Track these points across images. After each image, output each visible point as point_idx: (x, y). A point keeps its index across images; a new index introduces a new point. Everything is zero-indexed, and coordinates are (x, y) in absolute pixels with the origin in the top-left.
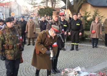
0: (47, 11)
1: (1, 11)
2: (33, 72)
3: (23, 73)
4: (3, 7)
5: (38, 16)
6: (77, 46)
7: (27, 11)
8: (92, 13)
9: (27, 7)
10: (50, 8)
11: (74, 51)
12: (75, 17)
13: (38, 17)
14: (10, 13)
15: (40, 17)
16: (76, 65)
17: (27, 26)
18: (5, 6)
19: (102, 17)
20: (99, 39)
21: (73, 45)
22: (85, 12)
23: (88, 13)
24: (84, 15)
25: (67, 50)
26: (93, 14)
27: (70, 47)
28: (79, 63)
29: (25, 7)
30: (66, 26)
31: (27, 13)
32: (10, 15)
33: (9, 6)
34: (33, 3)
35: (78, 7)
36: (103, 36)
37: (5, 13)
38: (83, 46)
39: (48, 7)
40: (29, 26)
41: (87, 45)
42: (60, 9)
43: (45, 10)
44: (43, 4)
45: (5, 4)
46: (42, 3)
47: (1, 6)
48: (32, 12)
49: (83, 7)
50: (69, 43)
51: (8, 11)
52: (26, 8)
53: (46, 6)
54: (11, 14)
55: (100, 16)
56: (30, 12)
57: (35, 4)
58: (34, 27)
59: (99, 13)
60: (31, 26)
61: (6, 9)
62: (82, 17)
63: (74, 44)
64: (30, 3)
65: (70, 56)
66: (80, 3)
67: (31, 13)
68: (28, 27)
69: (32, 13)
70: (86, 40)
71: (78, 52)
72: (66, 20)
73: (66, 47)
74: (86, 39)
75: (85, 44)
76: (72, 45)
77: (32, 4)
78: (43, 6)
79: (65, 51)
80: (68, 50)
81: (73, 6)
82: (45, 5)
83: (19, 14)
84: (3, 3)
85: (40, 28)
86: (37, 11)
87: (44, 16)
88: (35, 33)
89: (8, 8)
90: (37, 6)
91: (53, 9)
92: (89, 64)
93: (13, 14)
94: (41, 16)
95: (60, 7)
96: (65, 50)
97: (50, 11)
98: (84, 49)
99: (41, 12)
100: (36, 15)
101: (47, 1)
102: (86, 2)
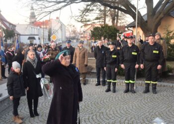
0: (105, 31)
1: (38, 34)
4: (41, 27)
5: (90, 39)
6: (155, 86)
7: (74, 32)
9: (74, 26)
10: (109, 27)
11: (150, 95)
12: (150, 40)
13: (90, 41)
14: (49, 36)
15: (93, 41)
17: (74, 55)
18: (42, 26)
21: (148, 85)
22: (167, 31)
23: (172, 33)
24: (166, 36)
25: (138, 93)
27: (144, 88)
29: (72, 26)
30: (136, 54)
31: (74, 35)
32: (49, 39)
33: (48, 26)
34: (84, 20)
35: (155, 23)
37: (43, 37)
38: (164, 86)
39: (106, 26)
40: (78, 55)
41: (171, 85)
42: (126, 27)
43: (101, 30)
44: (98, 21)
45: (43, 23)
46: (97, 19)
47: (38, 26)
48: (82, 34)
49: (163, 23)
50: (140, 82)
51: (46, 34)
52: (73, 28)
53: (103, 23)
54: (51, 38)
56: (79, 34)
57: (86, 21)
58: (86, 57)
60: (81, 54)
61: (44, 30)
62: (161, 39)
63: (149, 82)
65: (144, 102)
66: (157, 17)
67: (80, 36)
68: (76, 56)
69: (82, 36)
70: (170, 76)
71: (156, 95)
72: (136, 44)
73: (136, 87)
74: (170, 74)
75: (168, 82)
76: (146, 83)
77: (81, 21)
78: (98, 23)
79: (135, 94)
80: (140, 92)
81: (147, 22)
82: (102, 22)
83: (62, 37)
84: (40, 22)
86: (90, 32)
88: (86, 65)
89: (46, 28)
90: (89, 25)
91: (115, 28)
93: (54, 37)
94: (95, 39)
95: (125, 24)
96: (135, 92)
97: (110, 30)
98: (167, 91)
99: (96, 33)
100: (88, 38)
101: (105, 15)
102: (168, 15)
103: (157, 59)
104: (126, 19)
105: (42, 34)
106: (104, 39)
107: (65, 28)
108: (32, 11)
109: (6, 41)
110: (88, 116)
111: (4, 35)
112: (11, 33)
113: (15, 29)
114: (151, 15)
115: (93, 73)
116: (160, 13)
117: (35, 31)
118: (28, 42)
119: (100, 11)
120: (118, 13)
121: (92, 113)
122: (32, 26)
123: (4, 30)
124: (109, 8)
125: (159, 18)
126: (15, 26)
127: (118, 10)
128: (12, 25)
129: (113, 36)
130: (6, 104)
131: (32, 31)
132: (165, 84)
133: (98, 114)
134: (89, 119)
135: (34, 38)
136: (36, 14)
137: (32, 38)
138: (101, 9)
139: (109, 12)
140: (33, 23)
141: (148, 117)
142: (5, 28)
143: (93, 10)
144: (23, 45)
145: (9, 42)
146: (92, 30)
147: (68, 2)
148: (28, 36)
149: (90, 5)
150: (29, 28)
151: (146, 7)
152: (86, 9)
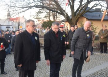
1: (12, 25)
2: (37, 76)
4: (13, 21)
5: (42, 28)
10: (52, 21)
12: (72, 29)
13: (42, 29)
14: (18, 26)
15: (43, 29)
18: (14, 21)
19: (96, 28)
20: (94, 47)
22: (82, 24)
30: (65, 36)
32: (18, 28)
34: (38, 17)
35: (76, 20)
36: (96, 44)
37: (15, 27)
39: (50, 21)
42: (61, 22)
43: (48, 23)
44: (46, 18)
45: (15, 19)
46: (45, 17)
47: (12, 20)
49: (80, 20)
51: (17, 25)
53: (49, 19)
55: (94, 28)
57: (39, 18)
59: (93, 25)
64: (35, 17)
65: (69, 62)
66: (77, 17)
72: (65, 31)
77: (36, 18)
78: (46, 19)
81: (71, 19)
84: (13, 18)
85: (43, 39)
86: (41, 24)
89: (17, 22)
93: (21, 27)
99: (45, 25)
100: (41, 27)
101: (50, 15)
102: (82, 16)
105: (14, 25)
108: (8, 12)
110: (39, 70)
114: (74, 16)
115: (42, 47)
116: (78, 15)
117: (10, 23)
118: (6, 29)
119: (47, 13)
120: (56, 14)
121: (41, 69)
124: (51, 12)
125: (77, 18)
127: (57, 13)
131: (8, 23)
133: (44, 69)
134: (39, 72)
135: (9, 28)
136: (11, 14)
137: (8, 27)
139: (52, 14)
140: (9, 19)
143: (43, 12)
144: (3, 31)
147: (29, 8)
148: (6, 26)
149: (41, 10)
150: (7, 22)
151: (71, 11)
152: (39, 12)
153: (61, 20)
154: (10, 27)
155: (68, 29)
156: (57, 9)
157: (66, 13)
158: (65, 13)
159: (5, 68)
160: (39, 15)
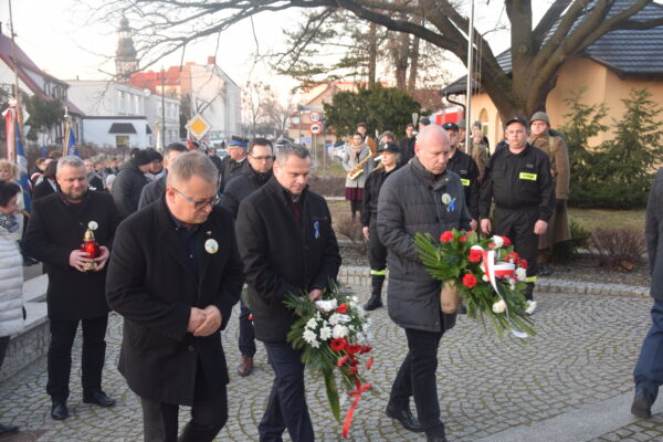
0: (374, 108)
1: (143, 115)
3: (242, 426)
4: (154, 92)
5: (322, 134)
7: (269, 108)
8: (616, 114)
9: (267, 88)
10: (386, 92)
12: (514, 137)
13: (322, 140)
14: (183, 120)
15: (333, 139)
16: (516, 392)
18: (159, 89)
22: (576, 106)
23: (593, 114)
24: (571, 125)
26: (620, 119)
28: (535, 380)
29: (261, 89)
30: (468, 183)
31: (268, 119)
32: (183, 133)
33: (179, 89)
34: (302, 67)
35: (539, 81)
37: (161, 125)
38: (559, 290)
39: (377, 87)
41: (581, 286)
42: (442, 93)
43: (360, 103)
44: (350, 70)
45: (162, 78)
46: (346, 63)
47: (143, 87)
48: (294, 116)
49: (564, 81)
51: (174, 113)
52: (264, 95)
53: (367, 79)
54: (186, 127)
56: (287, 115)
57: (308, 72)
59: (654, 113)
61: (166, 100)
64: (286, 67)
65: (489, 344)
66: (545, 61)
67: (288, 120)
69: (296, 121)
70: (579, 257)
74: (580, 251)
75: (574, 278)
77: (292, 72)
78: (351, 79)
81: (510, 75)
82: (364, 74)
83: (227, 124)
84: (151, 73)
86: (321, 107)
87: (353, 132)
89: (173, 95)
90: (320, 83)
91: (405, 98)
92: (587, 388)
93: (199, 126)
94: (339, 135)
95: (439, 82)
97: (391, 104)
98: (566, 307)
99: (343, 112)
100: (317, 128)
101: (374, 53)
102: (578, 53)
103: (535, 199)
104: (444, 65)
105: (160, 114)
106: (370, 132)
107: (238, 95)
108: (125, 35)
109: (33, 137)
111: (27, 116)
112: (49, 108)
113: (65, 98)
114: (527, 54)
116: (555, 48)
117: (133, 104)
118: (112, 141)
119: (357, 36)
120: (416, 45)
122: (125, 88)
123: (25, 99)
124: (384, 29)
125: (548, 68)
126: (66, 86)
127: (418, 36)
128: (55, 81)
129: (397, 123)
130: (29, 350)
131: (124, 104)
132: (563, 283)
135: (131, 129)
136: (137, 47)
137: (122, 128)
138: (358, 31)
139: (386, 42)
140: (127, 75)
141: (499, 391)
142: (30, 93)
143: (331, 34)
144: (92, 151)
145: (44, 140)
146: (330, 101)
147: (246, 7)
148: (111, 122)
149: (321, 18)
150: (114, 93)
151: (509, 26)
152: (306, 31)
153: (441, 83)
154: (135, 123)
155: (485, 141)
156: (420, 12)
157: (477, 37)
158: (469, 38)
159: (104, 373)
160: (310, 53)
